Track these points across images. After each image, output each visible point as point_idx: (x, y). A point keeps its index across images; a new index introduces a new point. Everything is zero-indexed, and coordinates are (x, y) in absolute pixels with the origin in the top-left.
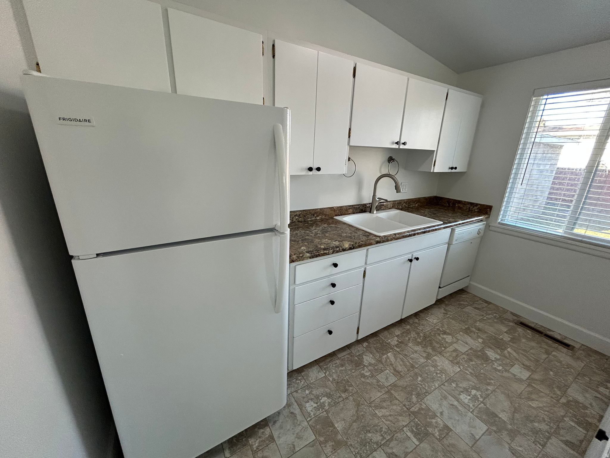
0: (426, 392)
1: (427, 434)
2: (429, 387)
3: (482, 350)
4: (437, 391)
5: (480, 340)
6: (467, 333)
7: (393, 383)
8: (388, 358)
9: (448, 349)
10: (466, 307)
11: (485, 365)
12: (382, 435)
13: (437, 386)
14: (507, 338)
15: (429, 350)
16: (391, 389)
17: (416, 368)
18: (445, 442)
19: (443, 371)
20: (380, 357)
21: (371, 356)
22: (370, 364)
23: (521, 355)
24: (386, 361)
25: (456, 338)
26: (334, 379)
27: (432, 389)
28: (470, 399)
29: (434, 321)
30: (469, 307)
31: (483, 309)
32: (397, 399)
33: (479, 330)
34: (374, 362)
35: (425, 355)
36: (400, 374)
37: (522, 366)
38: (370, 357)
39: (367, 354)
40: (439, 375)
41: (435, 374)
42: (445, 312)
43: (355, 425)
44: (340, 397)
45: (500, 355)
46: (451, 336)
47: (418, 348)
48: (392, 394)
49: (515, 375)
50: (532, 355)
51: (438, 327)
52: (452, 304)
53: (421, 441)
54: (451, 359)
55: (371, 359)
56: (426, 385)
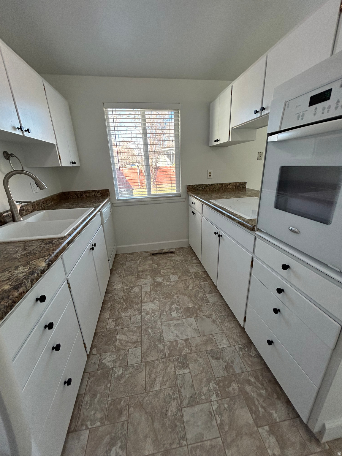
0: (161, 334)
1: (185, 357)
2: (159, 329)
3: (155, 281)
4: (163, 326)
5: (149, 277)
6: (141, 278)
7: (142, 354)
8: (120, 340)
9: (142, 296)
10: (125, 263)
11: (163, 288)
12: (174, 399)
13: (160, 323)
14: (155, 266)
15: (136, 307)
16: (145, 359)
17: (142, 326)
18: (194, 349)
19: (154, 311)
20: (115, 346)
21: (109, 354)
22: (114, 361)
23: (167, 270)
24: (121, 344)
25: (139, 286)
26: (101, 419)
27: (160, 328)
28: (176, 313)
29: (119, 285)
30: (127, 263)
31: (134, 258)
32: (155, 361)
33: (143, 271)
34: (115, 356)
35: (137, 312)
36: (139, 342)
37: (172, 274)
38: (109, 356)
39: (104, 357)
40: (155, 316)
41: (153, 318)
42: (119, 275)
43: (157, 425)
44: (123, 425)
45: (162, 277)
46: (136, 287)
47: (129, 312)
48: (149, 362)
49: (174, 281)
50: (169, 266)
51: (125, 288)
52: (118, 267)
53: (188, 367)
54: (149, 300)
55: (110, 356)
56: (156, 329)
